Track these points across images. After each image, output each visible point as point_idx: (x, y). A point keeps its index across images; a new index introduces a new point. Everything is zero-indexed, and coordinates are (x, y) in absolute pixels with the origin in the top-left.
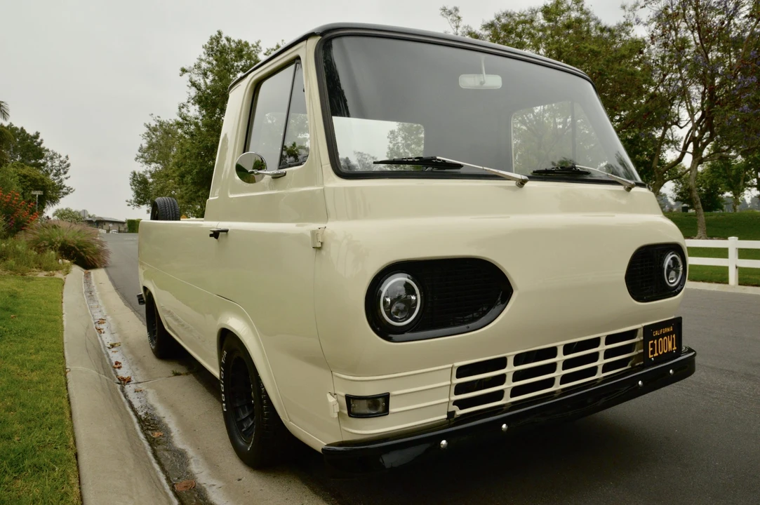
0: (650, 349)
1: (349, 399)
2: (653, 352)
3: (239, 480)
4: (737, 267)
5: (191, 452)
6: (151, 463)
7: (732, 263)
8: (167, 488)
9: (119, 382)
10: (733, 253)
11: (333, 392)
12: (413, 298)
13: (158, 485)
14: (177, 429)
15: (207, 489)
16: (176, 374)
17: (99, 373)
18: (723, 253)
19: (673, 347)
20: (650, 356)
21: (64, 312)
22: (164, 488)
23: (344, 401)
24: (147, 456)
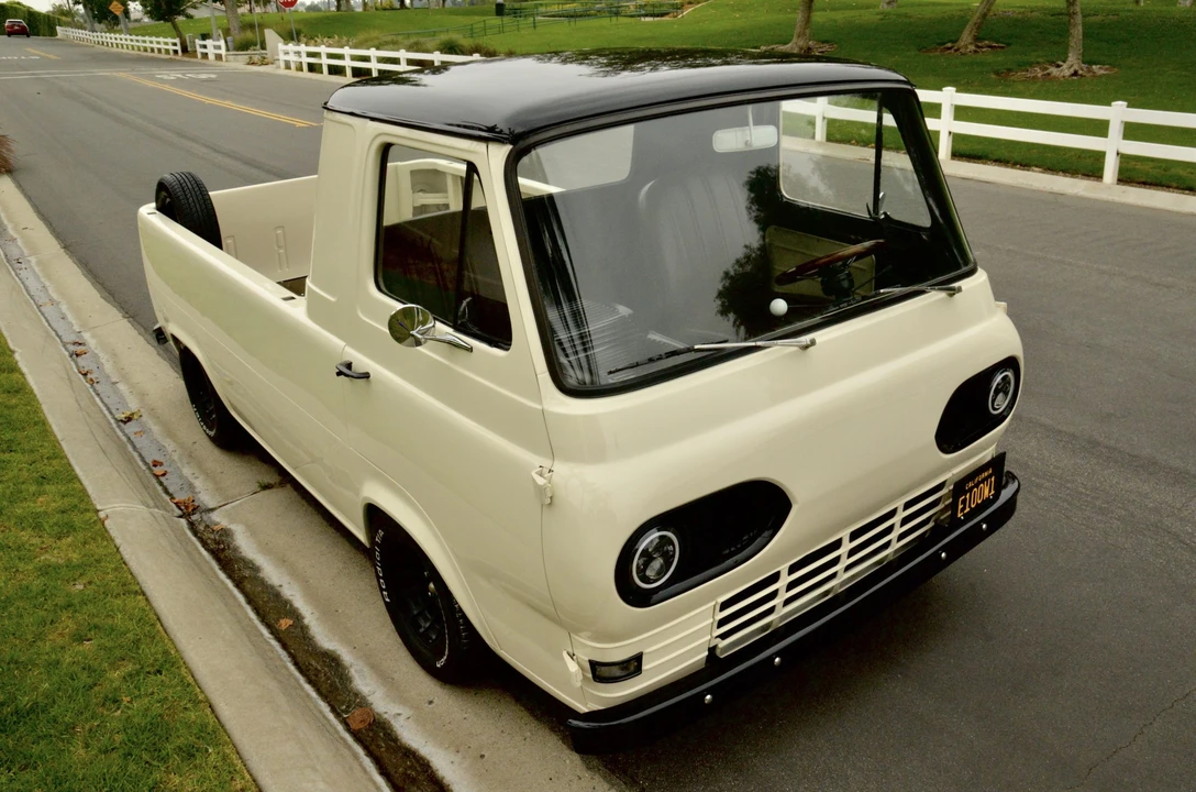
0: (960, 507)
1: (594, 665)
2: (963, 510)
3: (431, 702)
4: (1118, 154)
5: (346, 656)
6: (302, 689)
7: (1113, 146)
8: (340, 728)
9: (180, 512)
10: (1115, 130)
11: (570, 651)
12: (671, 548)
13: (329, 728)
14: (310, 612)
15: (392, 722)
16: (266, 487)
17: (148, 506)
18: (1099, 128)
19: (990, 491)
20: (959, 515)
21: (12, 347)
22: (337, 732)
23: (588, 666)
24: (291, 675)
